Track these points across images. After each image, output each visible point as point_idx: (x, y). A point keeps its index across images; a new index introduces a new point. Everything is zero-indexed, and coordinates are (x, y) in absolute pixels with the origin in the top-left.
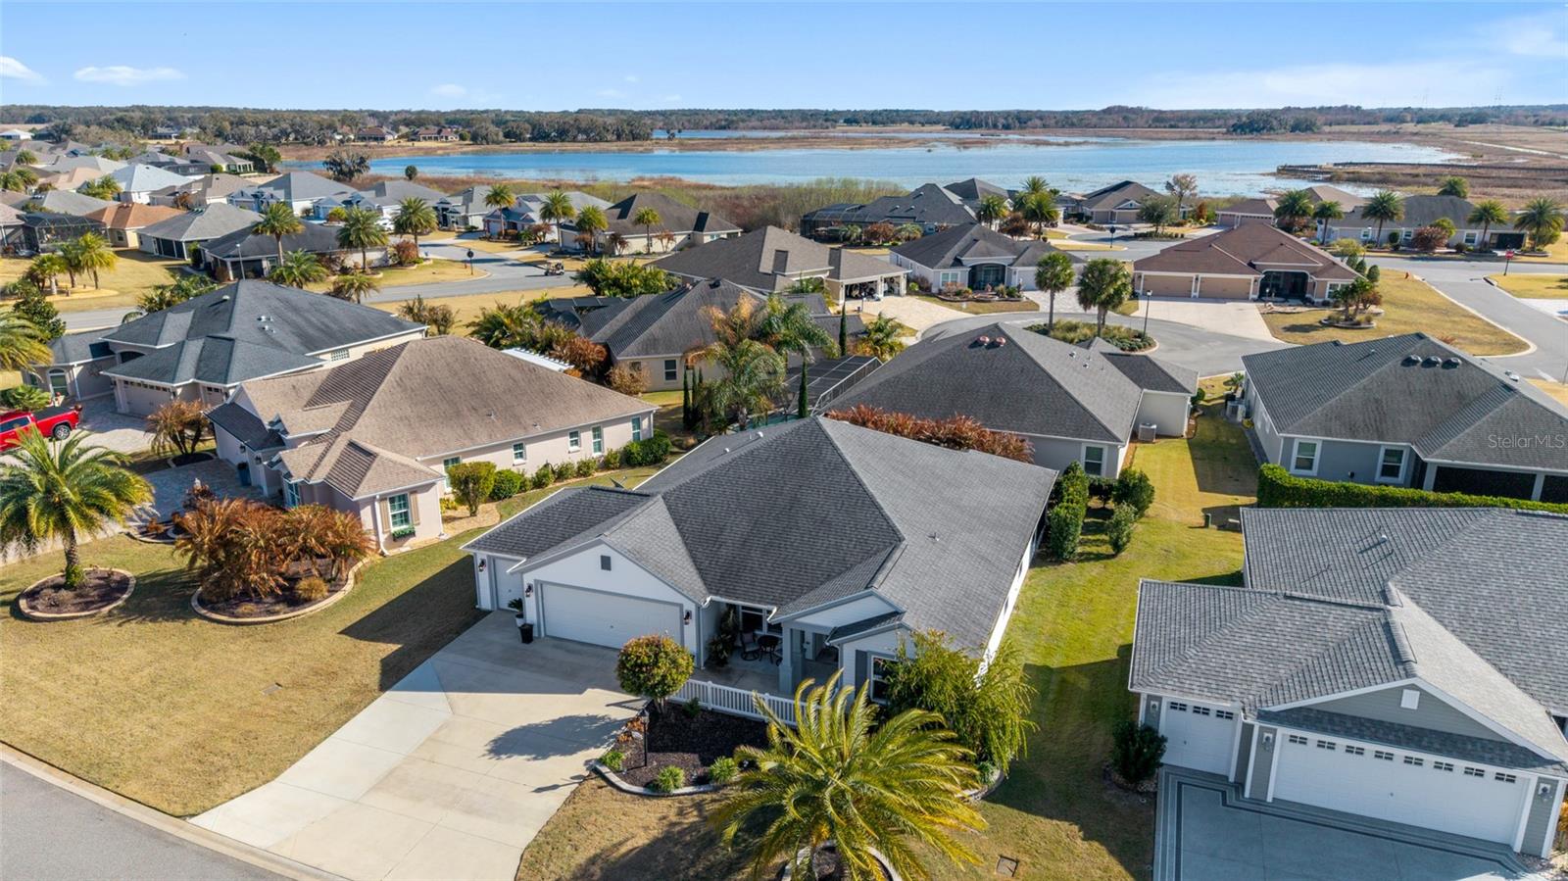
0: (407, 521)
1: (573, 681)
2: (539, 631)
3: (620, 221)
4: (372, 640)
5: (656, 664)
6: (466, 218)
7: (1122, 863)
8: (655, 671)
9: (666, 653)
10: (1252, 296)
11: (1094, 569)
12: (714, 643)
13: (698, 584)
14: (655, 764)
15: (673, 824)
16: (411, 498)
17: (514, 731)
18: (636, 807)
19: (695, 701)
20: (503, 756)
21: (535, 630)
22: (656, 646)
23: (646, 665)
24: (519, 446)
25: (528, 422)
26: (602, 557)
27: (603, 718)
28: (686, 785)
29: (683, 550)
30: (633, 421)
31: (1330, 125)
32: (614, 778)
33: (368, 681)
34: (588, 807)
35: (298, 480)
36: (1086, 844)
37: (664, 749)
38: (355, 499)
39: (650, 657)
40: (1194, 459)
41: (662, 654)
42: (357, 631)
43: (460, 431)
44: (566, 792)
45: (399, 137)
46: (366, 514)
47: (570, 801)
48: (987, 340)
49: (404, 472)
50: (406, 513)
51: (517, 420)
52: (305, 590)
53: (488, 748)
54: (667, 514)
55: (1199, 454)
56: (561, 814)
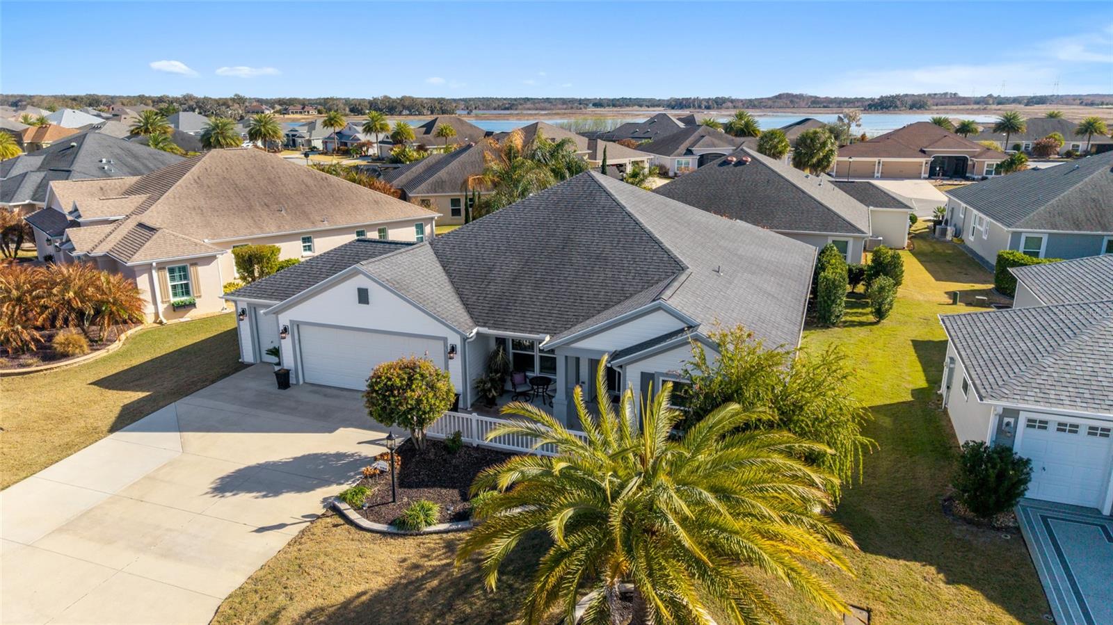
0: (188, 293)
1: (326, 421)
2: (297, 377)
3: (425, 136)
4: (121, 390)
5: (409, 386)
6: (309, 141)
7: (1009, 611)
8: (409, 394)
9: (422, 375)
10: (923, 175)
11: (861, 332)
12: (482, 382)
13: (463, 316)
14: (406, 499)
15: (416, 567)
16: (192, 270)
17: (249, 468)
18: (376, 547)
19: (458, 434)
20: (228, 494)
21: (292, 376)
22: (411, 371)
23: (398, 389)
24: (307, 240)
25: (317, 218)
26: (360, 290)
27: (353, 455)
28: (441, 522)
29: (448, 287)
30: (417, 226)
31: (937, 105)
32: (353, 515)
33: (100, 424)
34: (316, 548)
35: (81, 253)
36: (952, 589)
37: (420, 485)
38: (129, 264)
39: (402, 379)
40: (921, 262)
41: (417, 376)
42: (107, 383)
43: (250, 221)
44: (293, 531)
45: (274, 112)
46: (142, 281)
47: (296, 541)
48: (735, 159)
49: (185, 245)
50: (187, 285)
51: (306, 215)
52: (61, 344)
53: (213, 486)
54: (434, 257)
55: (923, 259)
56: (282, 556)
